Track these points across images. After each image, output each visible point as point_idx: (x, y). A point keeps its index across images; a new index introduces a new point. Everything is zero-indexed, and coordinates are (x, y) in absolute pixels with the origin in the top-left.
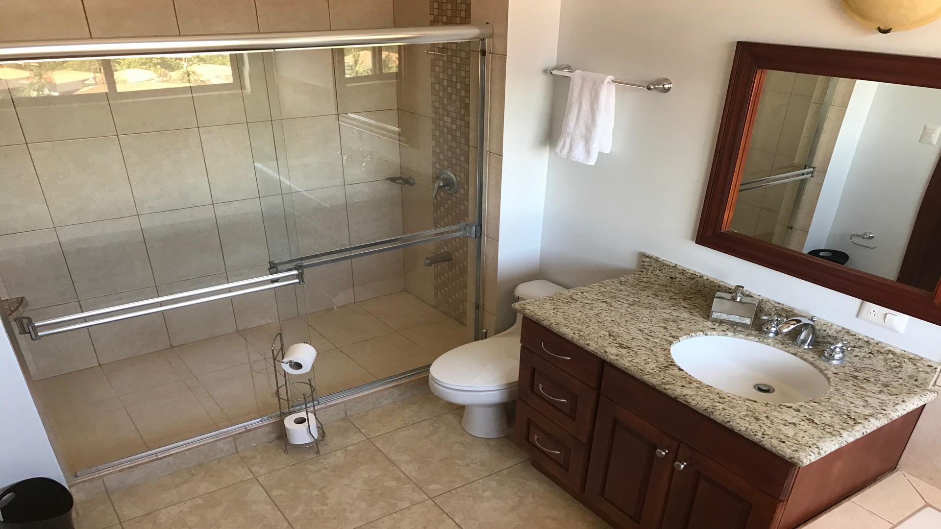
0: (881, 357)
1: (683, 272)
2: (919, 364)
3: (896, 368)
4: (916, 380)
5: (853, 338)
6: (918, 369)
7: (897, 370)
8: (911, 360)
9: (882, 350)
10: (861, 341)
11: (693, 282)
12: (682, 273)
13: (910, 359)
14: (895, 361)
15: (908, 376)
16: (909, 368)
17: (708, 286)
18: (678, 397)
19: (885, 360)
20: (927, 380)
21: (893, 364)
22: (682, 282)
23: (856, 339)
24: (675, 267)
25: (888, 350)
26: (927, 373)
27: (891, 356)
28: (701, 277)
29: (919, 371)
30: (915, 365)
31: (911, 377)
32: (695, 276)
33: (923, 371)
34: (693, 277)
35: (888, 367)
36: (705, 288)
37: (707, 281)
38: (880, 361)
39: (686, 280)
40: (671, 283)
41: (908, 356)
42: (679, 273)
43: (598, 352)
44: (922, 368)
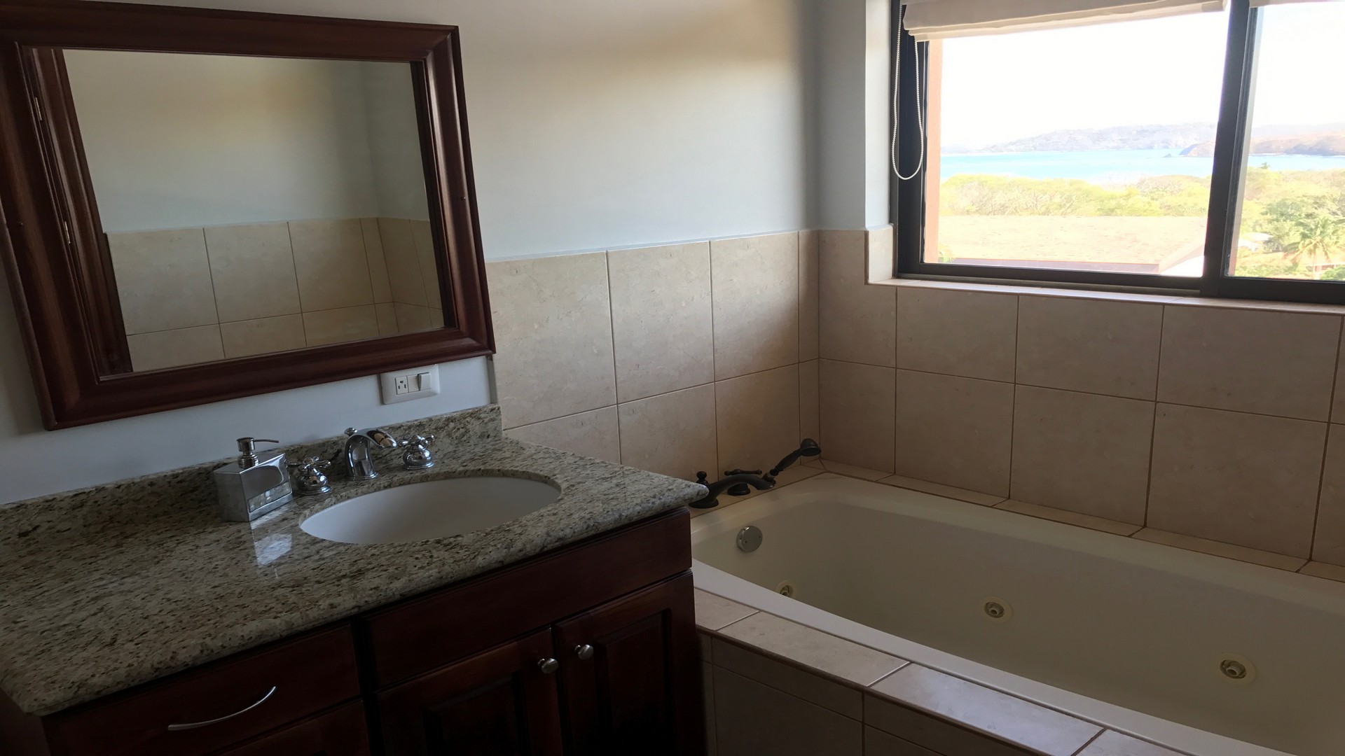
0: (443, 434)
1: (49, 505)
2: (482, 416)
3: (464, 436)
4: (488, 437)
5: (401, 431)
6: (483, 421)
7: (465, 438)
8: (473, 416)
9: (440, 424)
10: (412, 429)
11: (85, 510)
12: (50, 508)
13: (471, 415)
14: (458, 429)
15: (479, 437)
16: (475, 427)
17: (126, 498)
18: (545, 544)
19: (449, 435)
20: (497, 429)
21: (458, 434)
22: (58, 527)
23: (406, 430)
24: (20, 506)
25: (445, 420)
26: (493, 420)
27: (452, 424)
28: (99, 490)
29: (486, 423)
30: (479, 419)
31: (482, 437)
32: (84, 497)
33: (489, 421)
34: (79, 501)
35: (456, 442)
36: (121, 504)
37: (120, 490)
38: (444, 439)
39: (67, 516)
40: (29, 545)
41: (468, 414)
42: (39, 513)
43: (366, 599)
44: (487, 417)
